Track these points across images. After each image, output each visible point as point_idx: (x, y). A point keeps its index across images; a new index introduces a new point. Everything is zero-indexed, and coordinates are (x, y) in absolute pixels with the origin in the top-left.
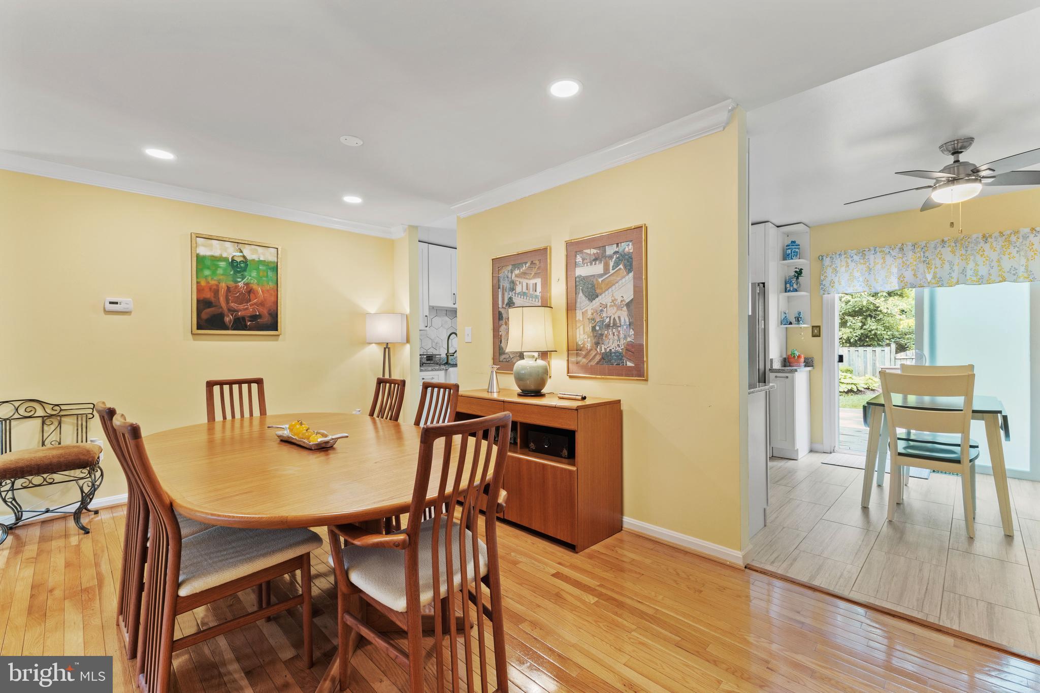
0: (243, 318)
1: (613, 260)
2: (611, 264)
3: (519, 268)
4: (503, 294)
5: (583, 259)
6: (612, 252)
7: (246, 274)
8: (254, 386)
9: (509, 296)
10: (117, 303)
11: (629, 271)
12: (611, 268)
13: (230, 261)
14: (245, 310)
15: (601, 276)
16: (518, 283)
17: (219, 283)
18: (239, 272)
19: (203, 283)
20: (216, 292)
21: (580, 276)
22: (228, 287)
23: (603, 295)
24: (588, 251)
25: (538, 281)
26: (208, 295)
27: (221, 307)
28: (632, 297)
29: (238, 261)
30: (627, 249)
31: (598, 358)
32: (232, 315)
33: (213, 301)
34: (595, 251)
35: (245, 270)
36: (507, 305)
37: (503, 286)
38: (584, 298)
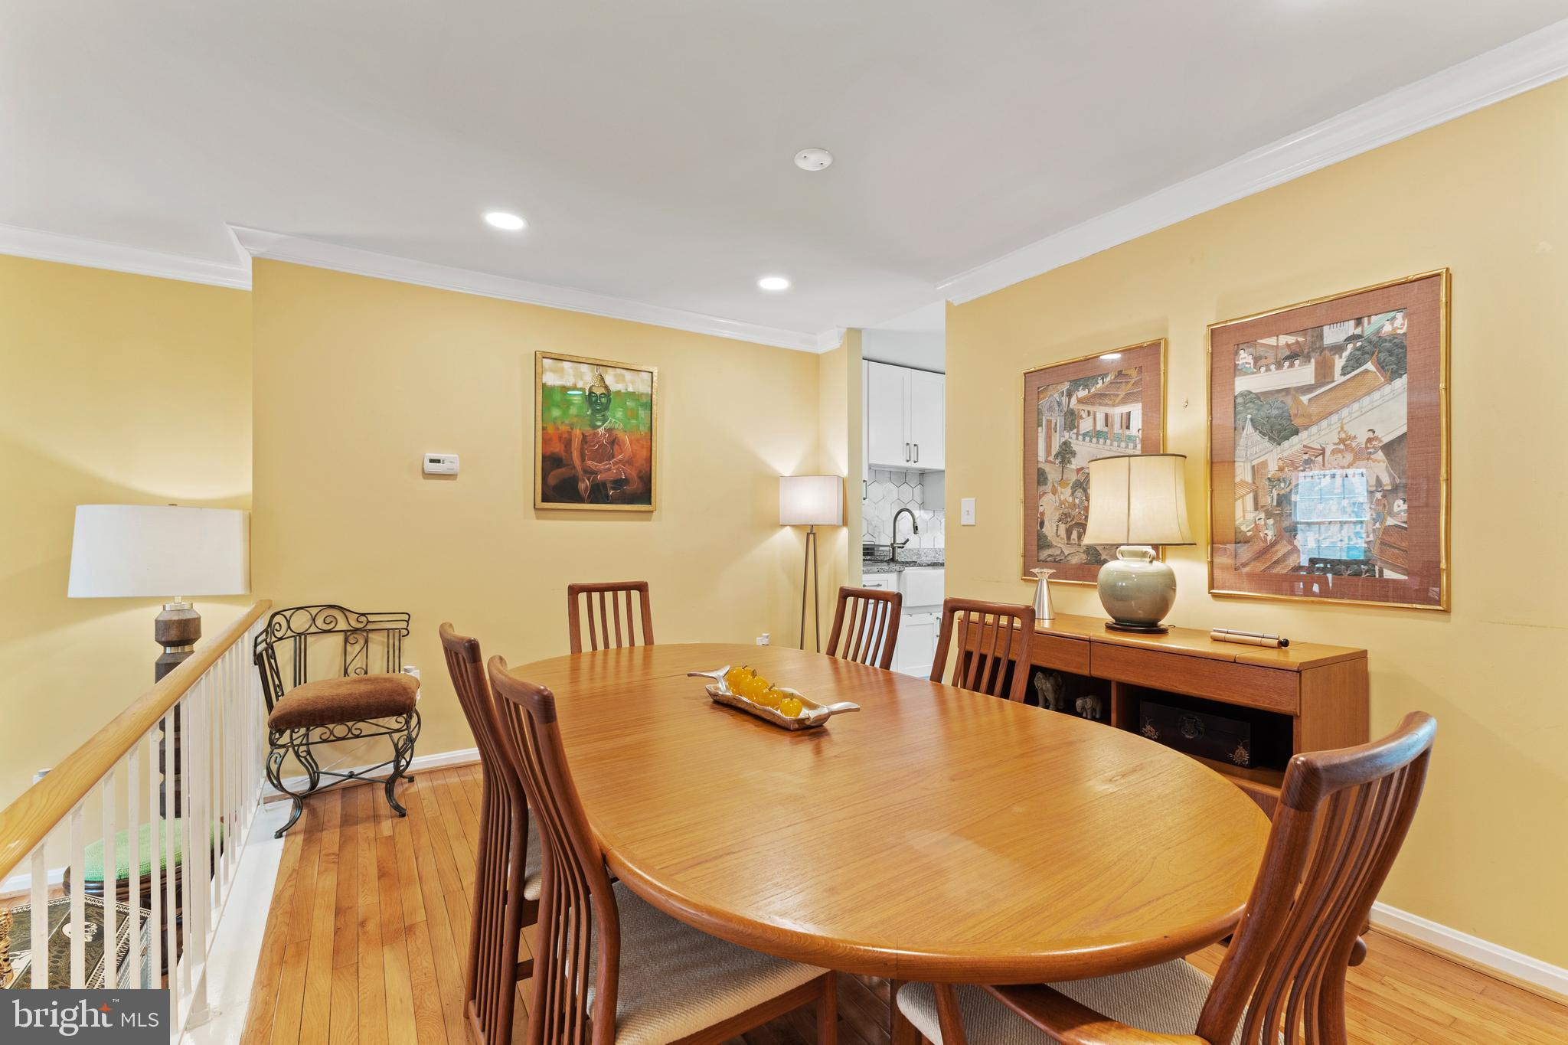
0: (604, 484)
1: (1346, 354)
2: (1339, 363)
3: (1086, 386)
4: (1049, 438)
5: (1256, 359)
6: (1342, 338)
7: (608, 414)
8: (635, 595)
9: (1063, 440)
10: (438, 461)
11: (1395, 374)
12: (1338, 370)
13: (587, 394)
14: (608, 470)
15: (1307, 389)
16: (1084, 415)
17: (572, 429)
18: (599, 411)
19: (551, 430)
20: (568, 443)
21: (1247, 394)
22: (583, 434)
23: (1314, 429)
24: (1272, 341)
25: (1136, 410)
26: (557, 448)
27: (574, 467)
28: (1404, 429)
29: (598, 393)
30: (1388, 328)
32: (589, 480)
33: (564, 458)
34: (1291, 339)
35: (606, 407)
36: (1056, 456)
37: (1049, 422)
38: (1257, 437)
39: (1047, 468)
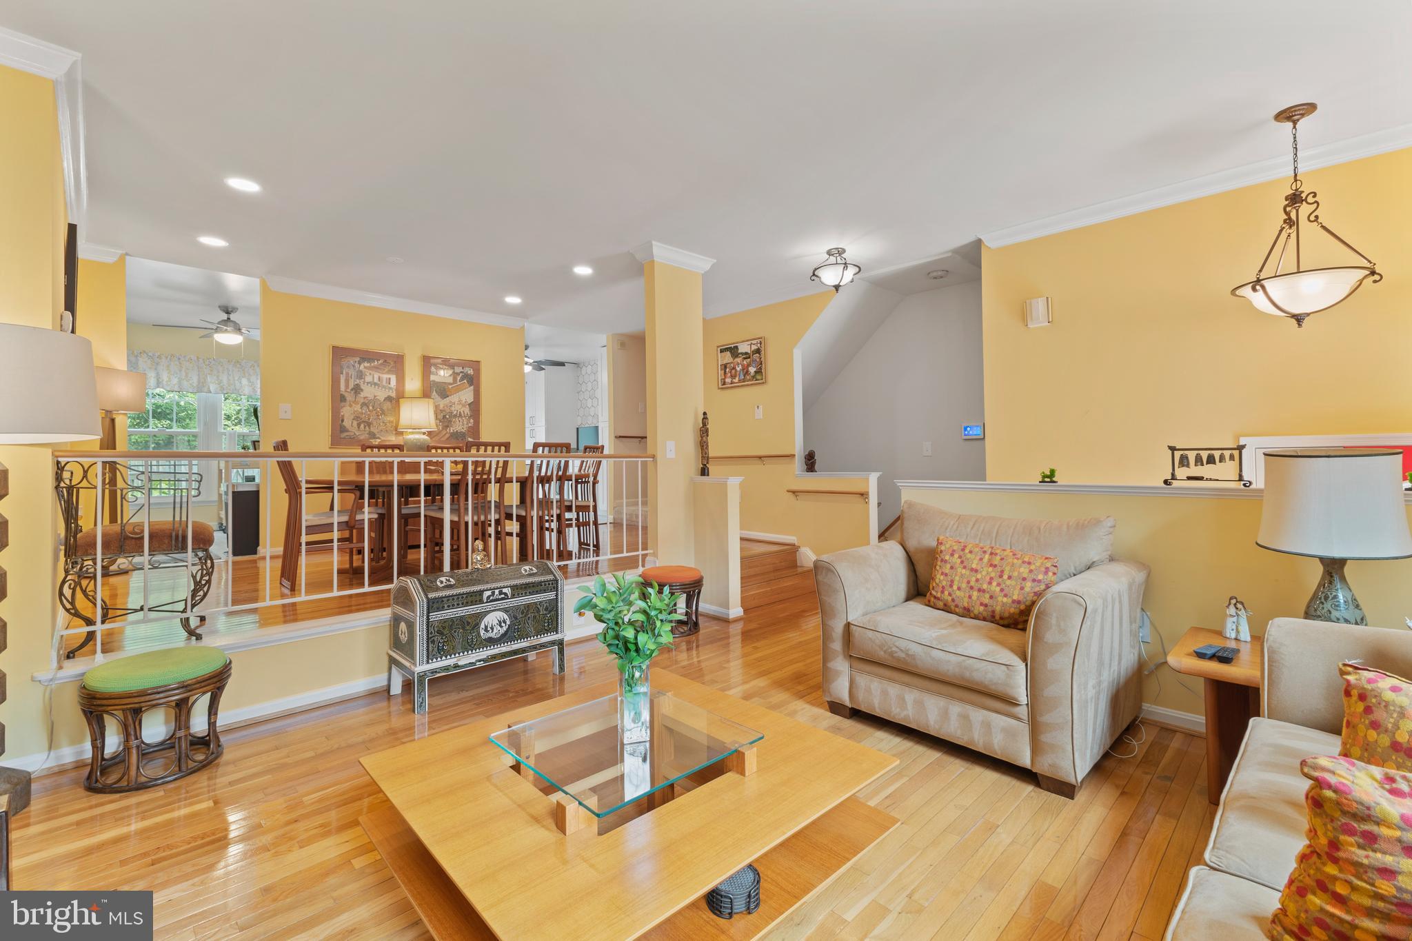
1: (460, 376)
2: (458, 378)
3: (368, 362)
4: (347, 381)
5: (436, 371)
6: (459, 371)
9: (356, 383)
11: (471, 385)
12: (458, 381)
15: (451, 384)
16: (368, 374)
21: (434, 381)
23: (452, 396)
24: (441, 366)
25: (392, 376)
28: (472, 401)
30: (469, 372)
31: (448, 435)
34: (447, 368)
36: (352, 390)
37: (347, 374)
38: (437, 396)
39: (346, 395)
